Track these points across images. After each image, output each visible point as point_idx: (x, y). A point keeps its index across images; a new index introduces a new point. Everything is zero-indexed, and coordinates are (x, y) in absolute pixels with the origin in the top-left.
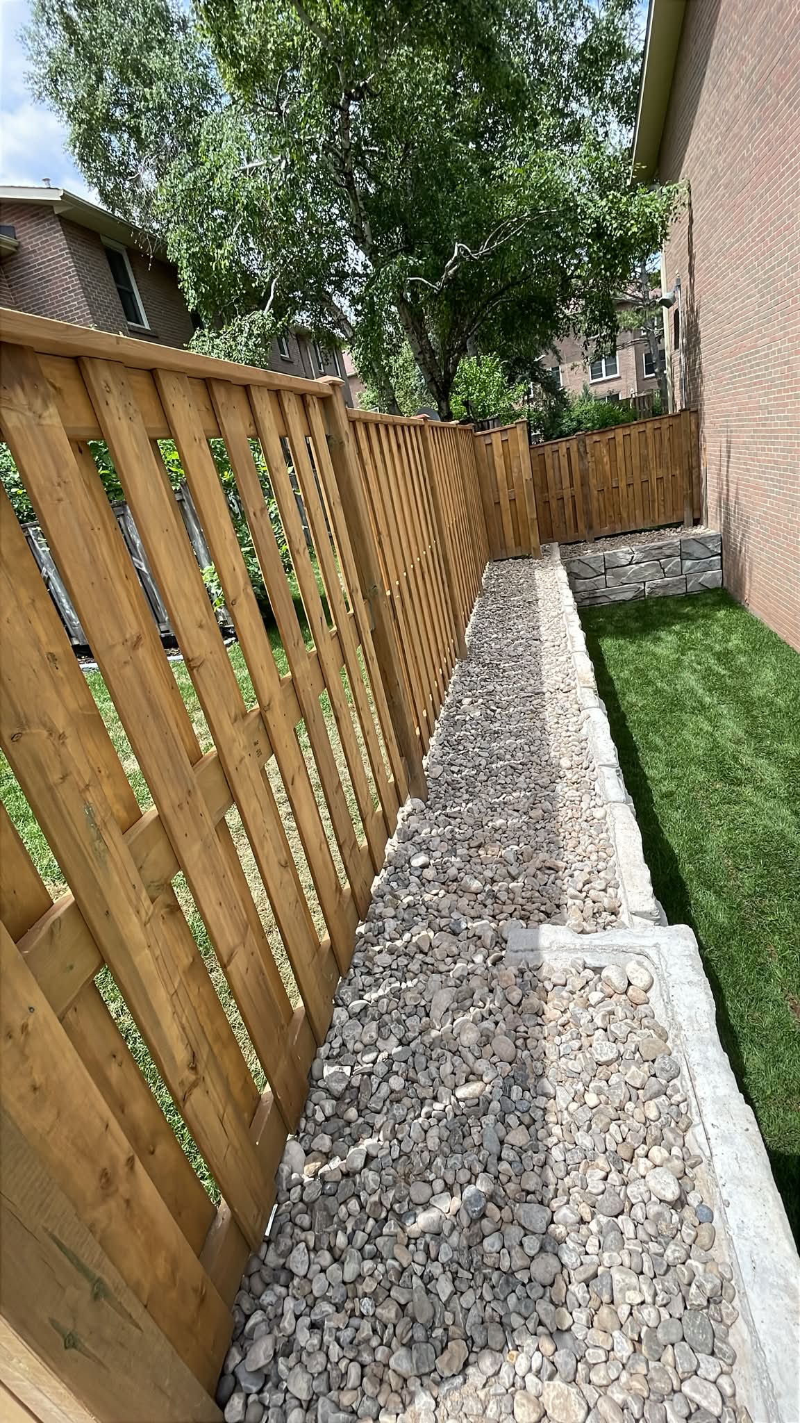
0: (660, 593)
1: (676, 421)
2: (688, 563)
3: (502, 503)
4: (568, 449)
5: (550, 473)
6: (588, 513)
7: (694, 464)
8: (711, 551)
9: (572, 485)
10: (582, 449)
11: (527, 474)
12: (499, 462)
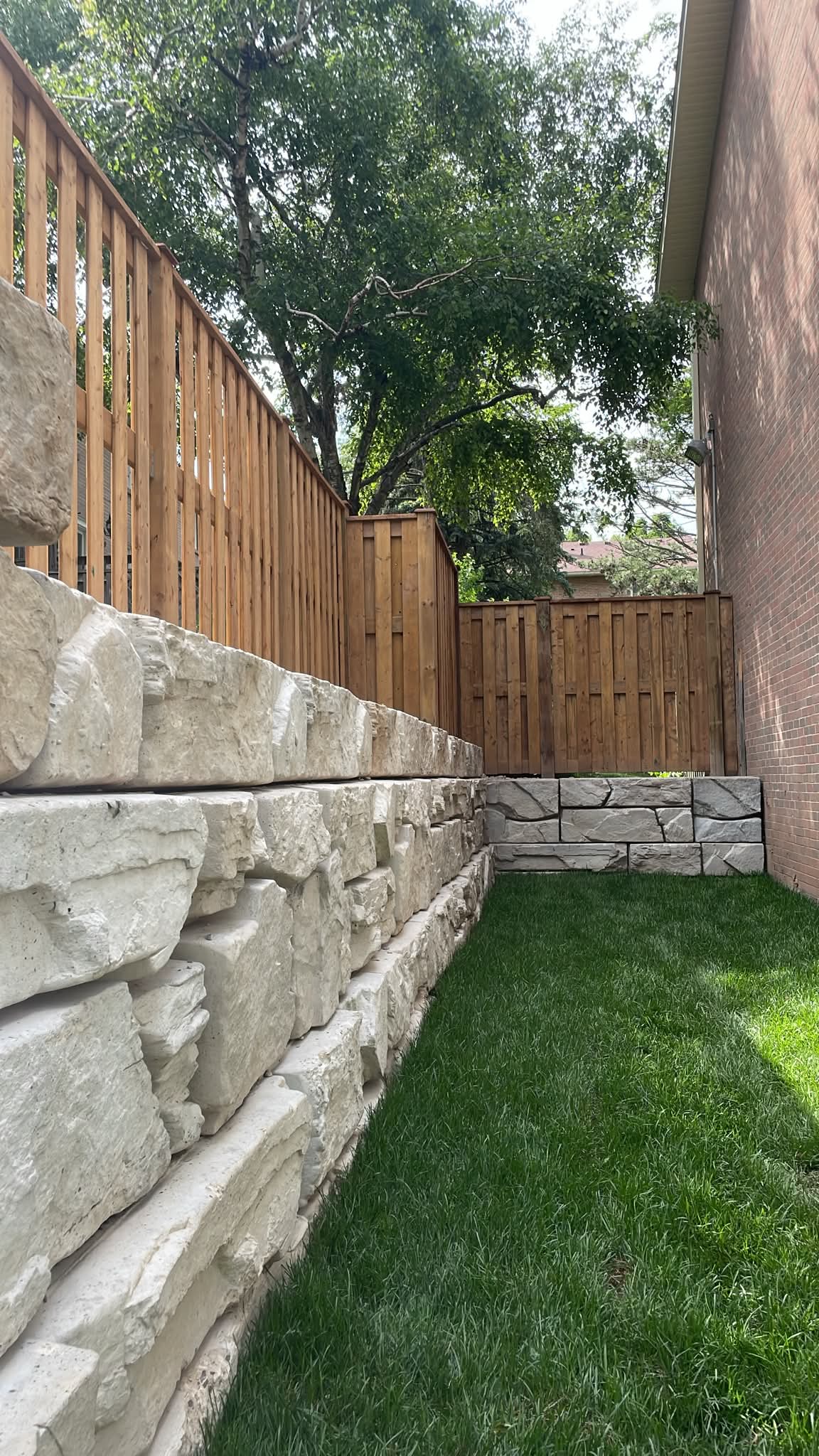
0: (654, 866)
1: (694, 608)
2: (706, 824)
3: (379, 635)
4: (521, 620)
5: (488, 652)
6: (547, 728)
7: (727, 680)
8: (745, 807)
9: (523, 678)
10: (544, 623)
11: (426, 594)
12: (383, 569)
